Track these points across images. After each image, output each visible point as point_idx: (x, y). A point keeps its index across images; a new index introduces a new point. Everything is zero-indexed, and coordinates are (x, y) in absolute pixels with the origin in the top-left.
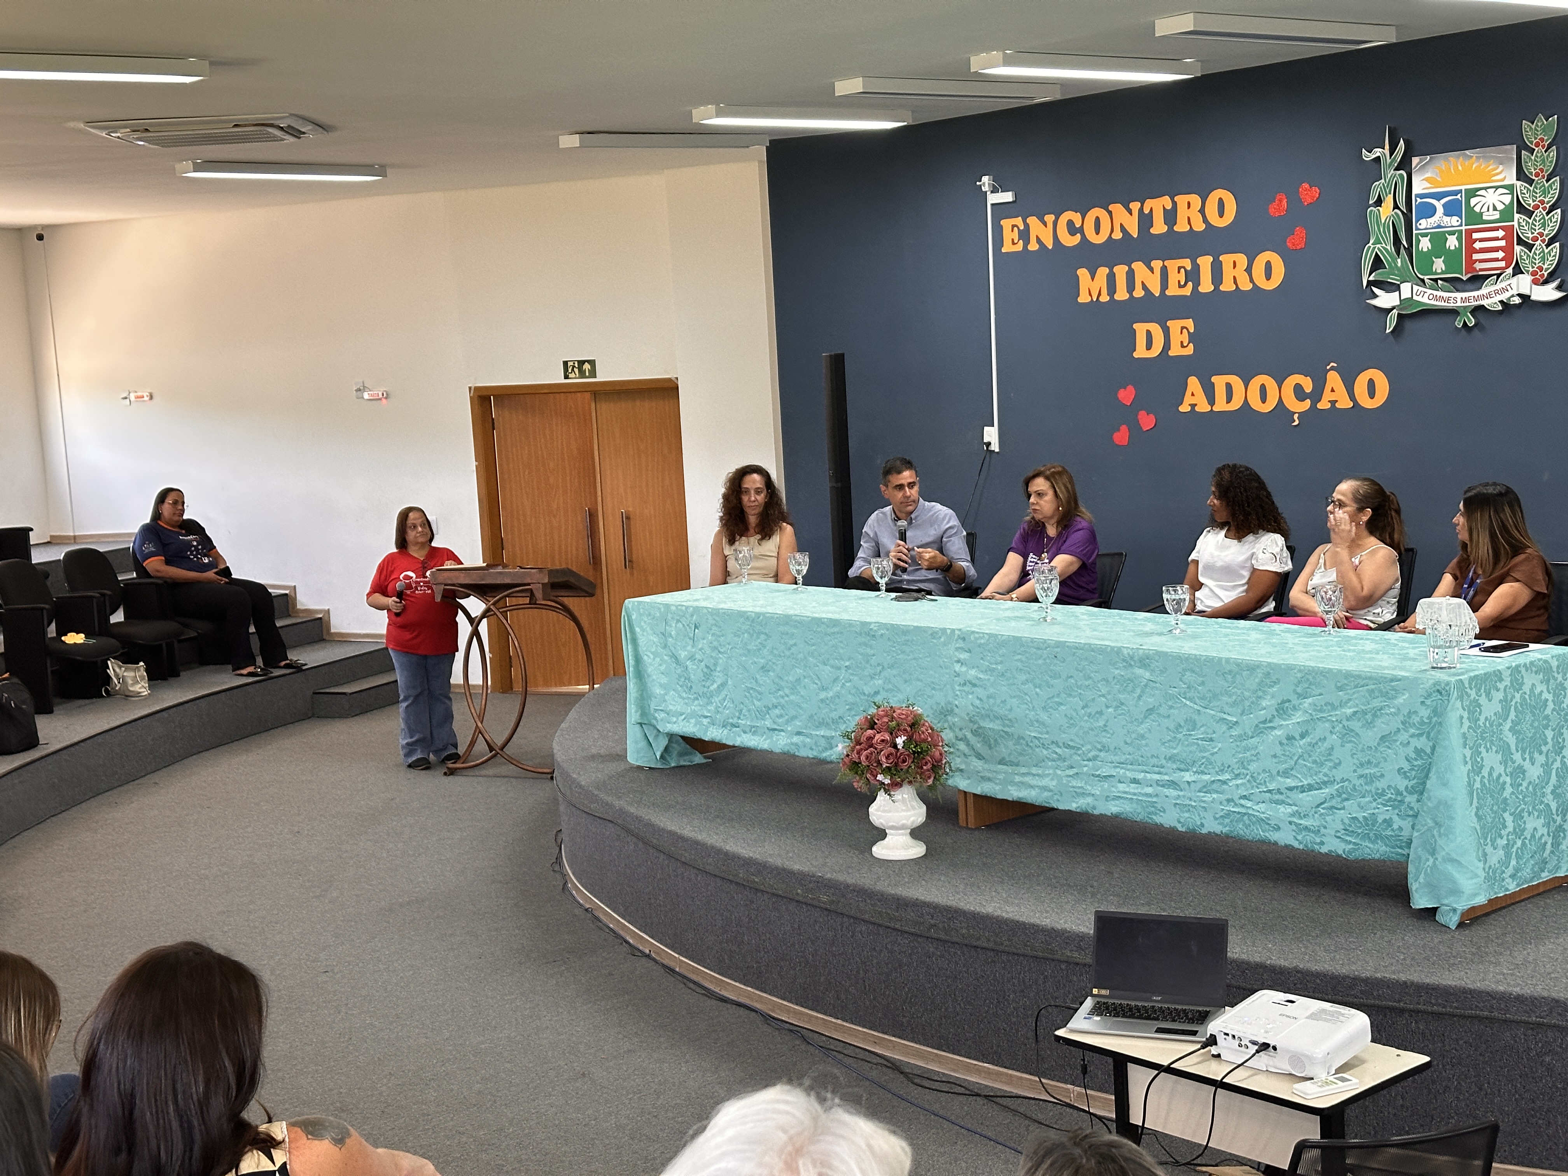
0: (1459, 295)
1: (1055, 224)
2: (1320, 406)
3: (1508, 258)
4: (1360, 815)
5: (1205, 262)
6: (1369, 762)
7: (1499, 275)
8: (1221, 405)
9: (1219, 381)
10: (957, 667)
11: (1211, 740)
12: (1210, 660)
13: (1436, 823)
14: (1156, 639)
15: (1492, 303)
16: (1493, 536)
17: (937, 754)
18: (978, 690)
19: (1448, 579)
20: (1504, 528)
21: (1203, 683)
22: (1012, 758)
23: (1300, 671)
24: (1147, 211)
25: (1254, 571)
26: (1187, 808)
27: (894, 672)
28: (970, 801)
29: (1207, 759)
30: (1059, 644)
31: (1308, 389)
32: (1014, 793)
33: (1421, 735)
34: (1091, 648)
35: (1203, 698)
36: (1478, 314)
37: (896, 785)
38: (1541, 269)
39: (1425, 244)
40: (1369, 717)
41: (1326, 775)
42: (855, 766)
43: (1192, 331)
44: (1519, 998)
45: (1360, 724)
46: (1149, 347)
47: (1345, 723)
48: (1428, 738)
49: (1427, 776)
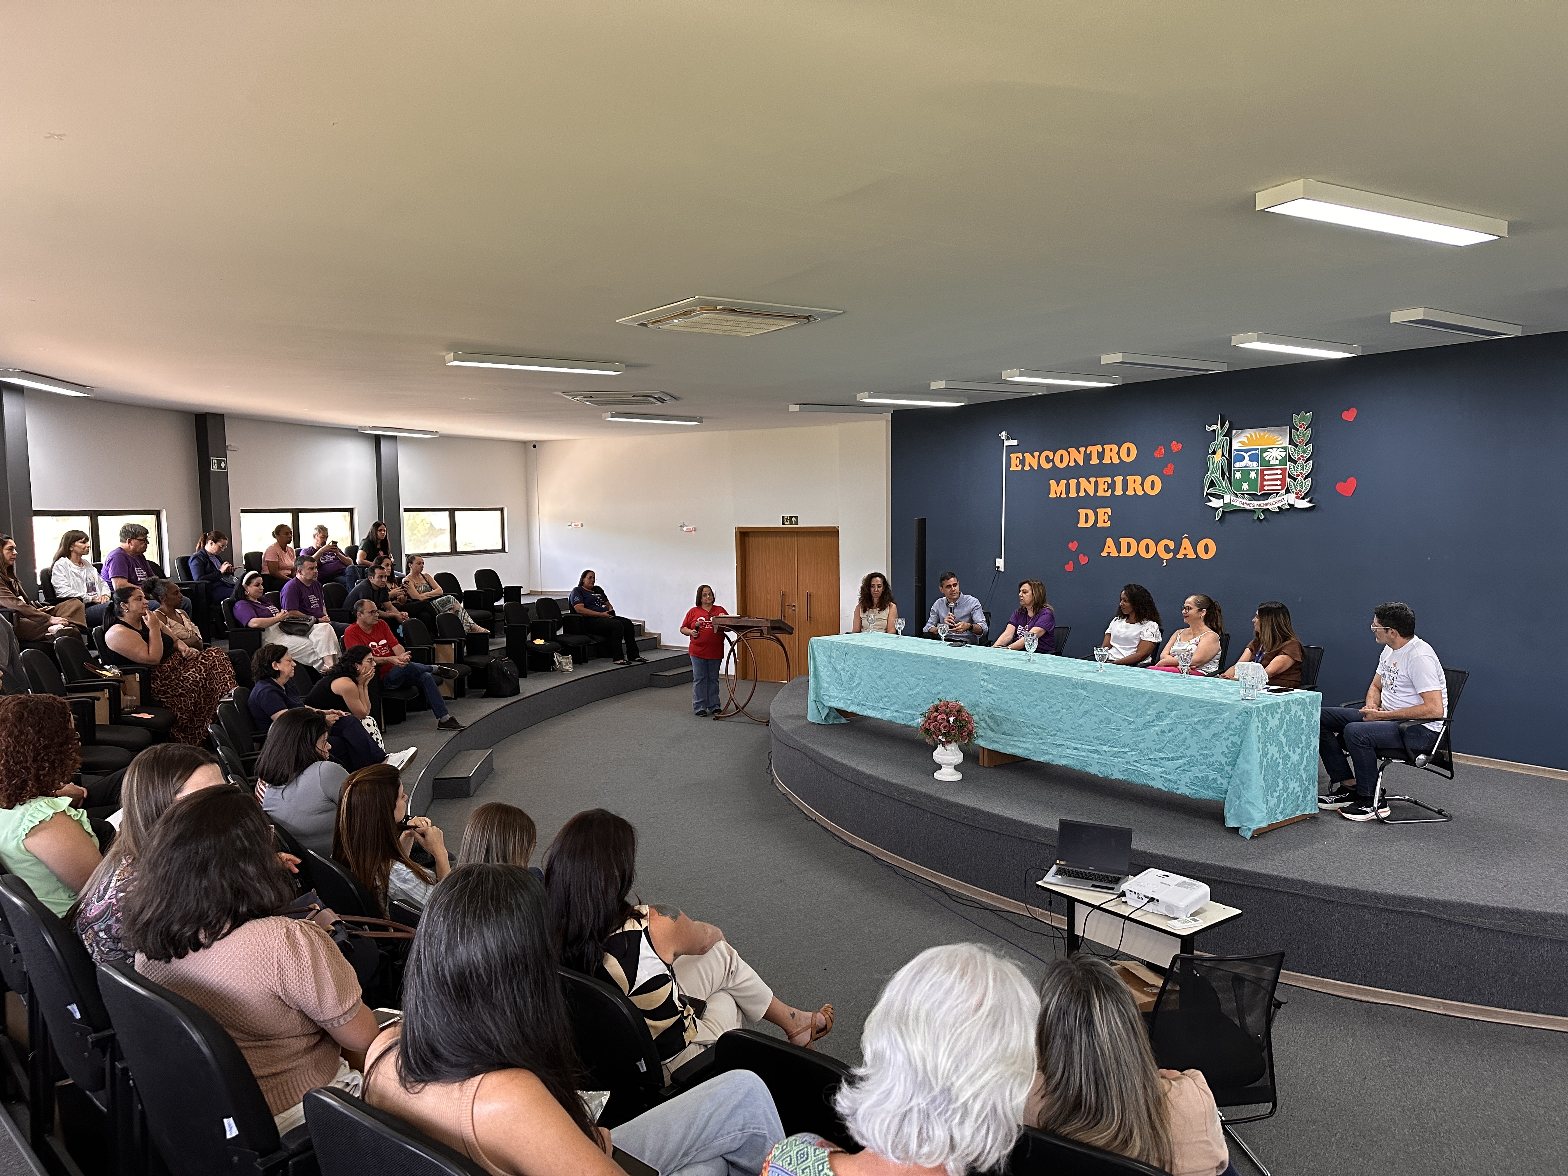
0: (1256, 503)
1: (1039, 457)
2: (1178, 556)
3: (1283, 485)
4: (1200, 775)
5: (1119, 480)
6: (1206, 747)
7: (1278, 493)
8: (1124, 553)
9: (1124, 541)
10: (982, 683)
11: (1119, 730)
12: (1119, 687)
13: (1242, 782)
14: (1090, 674)
15: (1274, 507)
16: (1273, 630)
17: (971, 727)
18: (993, 696)
19: (1247, 651)
20: (1279, 626)
21: (1116, 699)
22: (1009, 732)
23: (1170, 696)
24: (1088, 452)
25: (1141, 641)
26: (1104, 765)
27: (949, 683)
28: (986, 752)
29: (1117, 740)
30: (1037, 674)
31: (1172, 547)
32: (1009, 750)
33: (1235, 735)
34: (1055, 677)
35: (1115, 708)
36: (1265, 512)
37: (948, 742)
38: (1300, 491)
39: (1238, 475)
40: (1207, 723)
41: (1182, 753)
42: (927, 731)
43: (1110, 514)
44: (1286, 879)
45: (1202, 727)
46: (1086, 522)
47: (1194, 726)
48: (1239, 736)
49: (1238, 757)
